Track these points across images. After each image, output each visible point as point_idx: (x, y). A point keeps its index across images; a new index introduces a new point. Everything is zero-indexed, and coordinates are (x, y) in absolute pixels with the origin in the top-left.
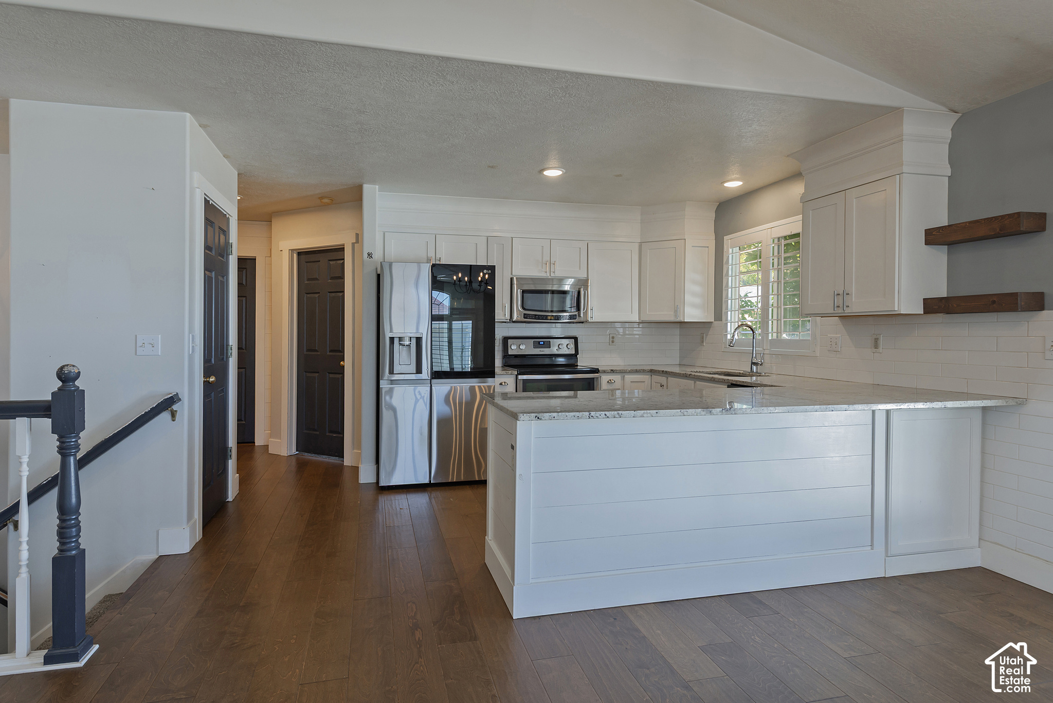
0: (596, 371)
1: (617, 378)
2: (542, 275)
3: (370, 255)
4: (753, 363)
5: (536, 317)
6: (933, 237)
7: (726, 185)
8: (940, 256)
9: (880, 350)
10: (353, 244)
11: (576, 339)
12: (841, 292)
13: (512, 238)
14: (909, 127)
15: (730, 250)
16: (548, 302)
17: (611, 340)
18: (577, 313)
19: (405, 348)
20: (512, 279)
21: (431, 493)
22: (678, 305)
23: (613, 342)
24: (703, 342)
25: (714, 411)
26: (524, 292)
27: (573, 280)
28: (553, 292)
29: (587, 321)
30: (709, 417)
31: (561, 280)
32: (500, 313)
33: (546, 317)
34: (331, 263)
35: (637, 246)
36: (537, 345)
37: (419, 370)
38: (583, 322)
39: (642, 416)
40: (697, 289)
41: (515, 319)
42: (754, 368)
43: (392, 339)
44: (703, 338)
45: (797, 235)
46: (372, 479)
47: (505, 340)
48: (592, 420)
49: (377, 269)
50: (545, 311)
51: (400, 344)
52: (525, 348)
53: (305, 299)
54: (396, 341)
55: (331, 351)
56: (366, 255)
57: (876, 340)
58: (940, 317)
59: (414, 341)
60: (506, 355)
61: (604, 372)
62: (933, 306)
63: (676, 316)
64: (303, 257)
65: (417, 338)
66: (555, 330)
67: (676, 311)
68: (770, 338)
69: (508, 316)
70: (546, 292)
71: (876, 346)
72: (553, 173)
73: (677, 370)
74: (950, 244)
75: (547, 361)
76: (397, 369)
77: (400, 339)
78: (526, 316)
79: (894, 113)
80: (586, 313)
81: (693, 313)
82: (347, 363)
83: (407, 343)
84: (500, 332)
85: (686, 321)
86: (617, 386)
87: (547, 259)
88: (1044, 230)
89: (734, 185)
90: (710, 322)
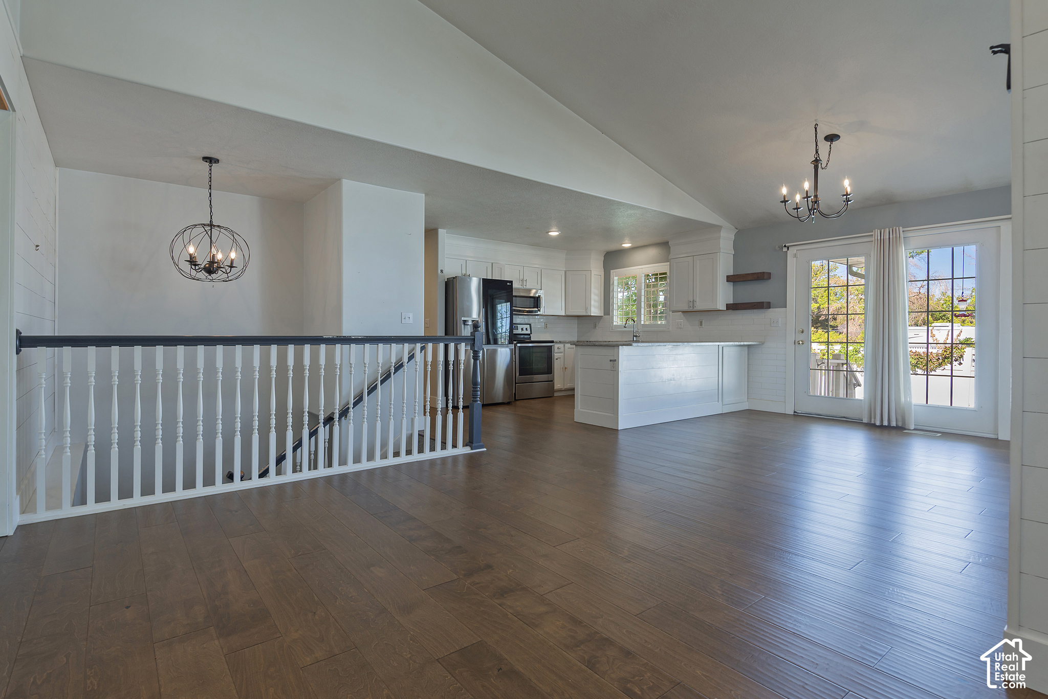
0: (552, 342)
1: (561, 346)
2: (520, 286)
3: (442, 271)
4: (635, 336)
6: (729, 279)
7: (623, 245)
8: (730, 286)
9: (703, 326)
11: (530, 325)
12: (692, 300)
13: (505, 265)
14: (723, 234)
15: (614, 278)
18: (539, 309)
19: (468, 327)
23: (546, 327)
24: (596, 327)
29: (539, 315)
35: (564, 273)
40: (597, 298)
42: (635, 338)
43: (462, 322)
44: (596, 325)
45: (665, 273)
49: (445, 279)
50: (525, 308)
51: (465, 324)
56: (439, 271)
57: (701, 322)
61: (556, 342)
62: (732, 307)
63: (587, 312)
65: (473, 321)
67: (586, 310)
68: (642, 323)
71: (701, 325)
72: (554, 234)
74: (733, 282)
77: (465, 321)
78: (514, 311)
79: (717, 228)
80: (542, 310)
81: (595, 311)
83: (470, 323)
85: (592, 315)
86: (562, 350)
87: (522, 278)
88: (770, 279)
89: (627, 245)
90: (601, 317)
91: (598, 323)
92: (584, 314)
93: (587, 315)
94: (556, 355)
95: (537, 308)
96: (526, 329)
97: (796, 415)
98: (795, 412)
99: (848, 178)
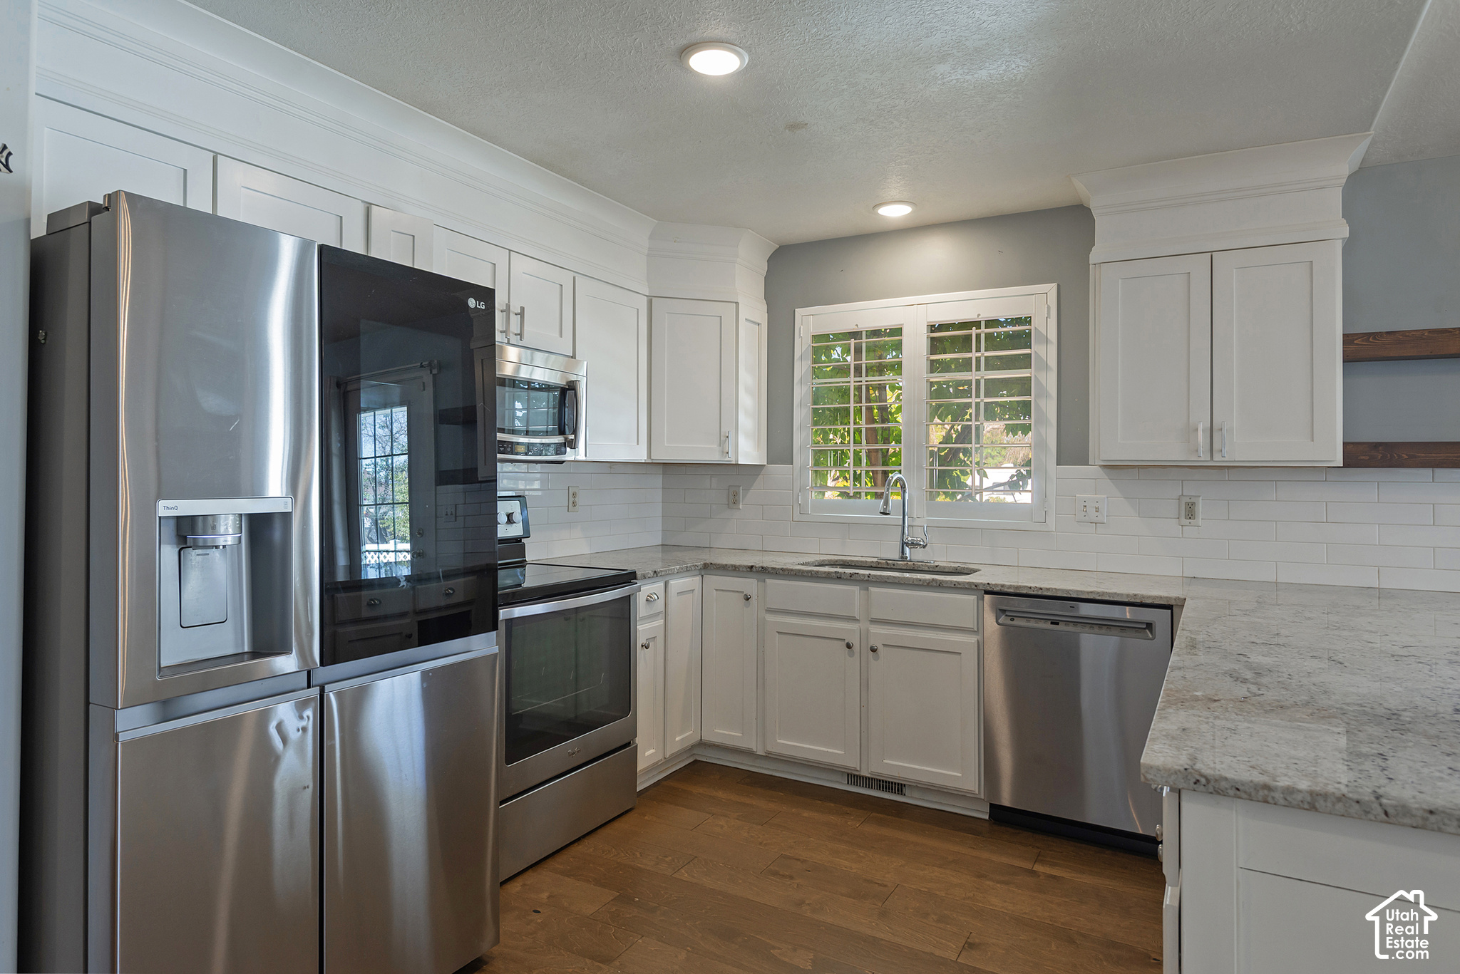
1: (657, 589)
4: (906, 544)
7: (884, 213)
9: (1198, 521)
11: (522, 499)
12: (1205, 427)
17: (572, 499)
23: (574, 504)
24: (735, 502)
35: (645, 302)
40: (749, 402)
44: (736, 494)
50: (515, 432)
57: (1190, 508)
61: (642, 576)
63: (724, 453)
67: (722, 444)
81: (748, 450)
85: (739, 463)
86: (659, 605)
89: (895, 212)
90: (762, 466)
91: (747, 490)
92: (715, 457)
93: (725, 460)
94: (643, 629)
95: (562, 432)
96: (510, 516)
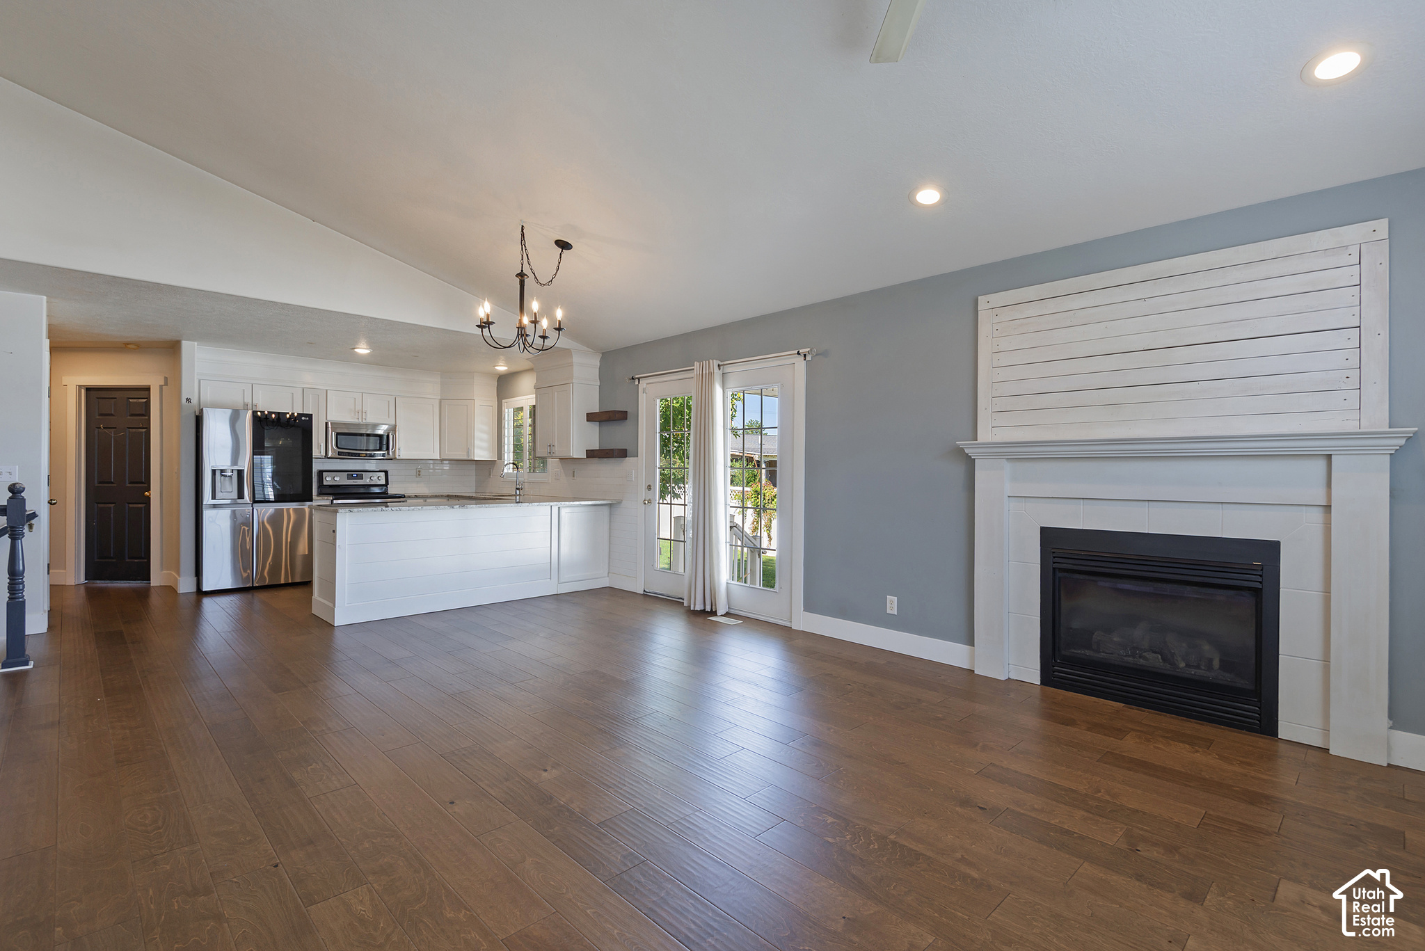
2: (355, 421)
3: (188, 400)
4: (517, 489)
5: (349, 454)
6: (591, 417)
7: (498, 367)
8: (594, 428)
9: (575, 478)
10: (161, 387)
11: (386, 473)
12: (551, 444)
13: (327, 390)
15: (506, 410)
16: (362, 443)
17: (418, 473)
18: (386, 452)
19: (227, 478)
20: (327, 424)
21: (253, 595)
22: (469, 449)
23: (419, 475)
24: (490, 475)
25: (455, 507)
26: (338, 434)
27: (387, 426)
28: (368, 435)
29: (395, 458)
30: (452, 510)
31: (375, 426)
32: (318, 449)
33: (359, 455)
34: (131, 400)
35: (438, 402)
36: (350, 477)
37: (241, 495)
38: (392, 459)
39: (413, 510)
40: (485, 436)
41: (330, 455)
42: (518, 491)
43: (214, 472)
46: (193, 589)
47: (320, 473)
48: (383, 512)
49: (195, 412)
50: (361, 450)
51: (222, 475)
52: (340, 480)
53: (96, 433)
54: (218, 473)
55: (130, 483)
56: (184, 400)
58: (596, 460)
59: (235, 473)
60: (321, 485)
61: (409, 497)
62: (591, 454)
63: (468, 455)
64: (92, 393)
65: (238, 470)
66: (370, 465)
67: (468, 452)
69: (323, 453)
70: (361, 435)
72: (363, 351)
73: (474, 495)
74: (599, 422)
75: (362, 490)
76: (218, 495)
77: (222, 471)
78: (340, 453)
79: (566, 351)
80: (394, 453)
81: (482, 454)
82: (154, 493)
83: (230, 474)
84: (317, 466)
87: (359, 407)
88: (626, 419)
89: (501, 369)
90: (495, 461)
92: (466, 458)
93: (470, 458)
95: (383, 450)
96: (378, 478)
97: (646, 596)
98: (644, 591)
99: (537, 300)
